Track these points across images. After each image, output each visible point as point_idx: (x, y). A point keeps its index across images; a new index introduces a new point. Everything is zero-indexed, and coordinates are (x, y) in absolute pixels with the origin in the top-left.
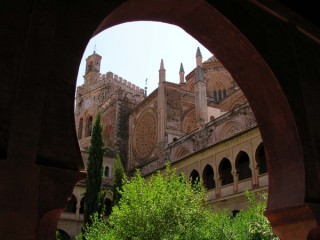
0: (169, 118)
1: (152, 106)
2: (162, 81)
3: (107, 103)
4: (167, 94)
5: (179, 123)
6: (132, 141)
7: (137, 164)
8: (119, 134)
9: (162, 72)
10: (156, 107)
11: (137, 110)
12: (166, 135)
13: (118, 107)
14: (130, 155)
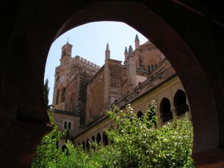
0: (112, 85)
1: (101, 77)
2: (108, 60)
3: (73, 77)
4: (111, 68)
5: (120, 89)
6: (89, 104)
7: (92, 120)
8: (80, 99)
9: (108, 52)
10: (103, 77)
11: (92, 81)
12: (109, 98)
13: (79, 80)
14: (88, 114)
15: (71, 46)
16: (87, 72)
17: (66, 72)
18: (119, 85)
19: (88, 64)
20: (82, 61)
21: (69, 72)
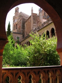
0: (34, 23)
1: (30, 20)
2: (32, 13)
3: (19, 20)
4: (33, 17)
5: (37, 24)
6: (26, 30)
7: (27, 36)
8: (22, 28)
9: (32, 10)
10: (31, 20)
11: (26, 21)
12: (33, 27)
13: (22, 21)
14: (25, 34)
15: (19, 8)
16: (25, 18)
17: (17, 18)
18: (37, 23)
19: (25, 15)
20: (23, 14)
21: (18, 18)
